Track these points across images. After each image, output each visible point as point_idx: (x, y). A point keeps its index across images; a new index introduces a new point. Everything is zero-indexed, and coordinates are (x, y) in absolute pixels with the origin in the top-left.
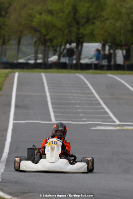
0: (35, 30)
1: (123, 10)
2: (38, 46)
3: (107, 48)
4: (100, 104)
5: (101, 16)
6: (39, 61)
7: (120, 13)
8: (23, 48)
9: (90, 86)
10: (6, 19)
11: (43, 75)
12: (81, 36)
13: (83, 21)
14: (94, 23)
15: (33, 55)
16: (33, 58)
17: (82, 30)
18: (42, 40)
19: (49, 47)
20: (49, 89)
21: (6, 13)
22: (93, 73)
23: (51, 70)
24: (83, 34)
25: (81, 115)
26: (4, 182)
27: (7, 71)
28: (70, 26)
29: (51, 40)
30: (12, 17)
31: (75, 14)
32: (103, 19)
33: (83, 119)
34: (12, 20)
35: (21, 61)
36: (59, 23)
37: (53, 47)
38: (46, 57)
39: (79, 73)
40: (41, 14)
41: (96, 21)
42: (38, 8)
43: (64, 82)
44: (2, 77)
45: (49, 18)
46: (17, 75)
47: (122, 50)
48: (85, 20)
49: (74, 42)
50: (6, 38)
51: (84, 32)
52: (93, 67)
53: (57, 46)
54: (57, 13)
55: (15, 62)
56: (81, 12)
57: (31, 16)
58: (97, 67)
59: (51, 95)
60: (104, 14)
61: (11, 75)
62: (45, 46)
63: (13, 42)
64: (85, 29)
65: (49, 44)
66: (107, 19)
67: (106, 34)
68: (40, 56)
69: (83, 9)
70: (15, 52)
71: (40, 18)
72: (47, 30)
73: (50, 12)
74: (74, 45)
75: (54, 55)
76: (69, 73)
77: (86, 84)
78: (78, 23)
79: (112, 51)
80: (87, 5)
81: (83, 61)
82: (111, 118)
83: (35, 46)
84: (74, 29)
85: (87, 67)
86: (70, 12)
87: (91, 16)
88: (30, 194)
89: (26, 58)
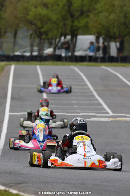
0: (31, 23)
1: (117, 3)
2: (34, 39)
3: (101, 40)
4: (94, 96)
5: (95, 9)
6: (35, 54)
7: (114, 6)
9: (84, 77)
10: (2, 13)
11: (38, 67)
12: (75, 28)
13: (77, 14)
14: (88, 16)
15: (29, 48)
16: (29, 51)
18: (38, 33)
19: (44, 39)
21: (2, 6)
22: (87, 65)
23: (46, 63)
24: (77, 27)
25: (76, 106)
27: (3, 63)
28: (64, 18)
29: (46, 33)
30: (8, 11)
31: (69, 7)
32: (96, 11)
33: (78, 111)
34: (8, 13)
35: (17, 54)
36: (54, 16)
37: (48, 39)
38: (41, 49)
39: (74, 65)
40: (36, 7)
41: (90, 14)
42: (33, 1)
43: (59, 74)
45: (43, 11)
47: (116, 42)
48: (79, 13)
49: (68, 35)
50: (3, 30)
51: (78, 25)
52: (87, 59)
53: (52, 39)
54: (52, 6)
55: (12, 55)
56: (75, 5)
57: (27, 10)
58: (91, 59)
60: (98, 6)
61: (7, 68)
62: (41, 39)
63: (9, 35)
64: (79, 22)
65: (44, 37)
66: (101, 12)
67: (100, 27)
68: (36, 48)
69: (77, 2)
70: (11, 45)
71: (36, 11)
72: (42, 23)
73: (45, 5)
74: (69, 37)
75: (50, 47)
76: (63, 65)
77: (81, 76)
79: (106, 44)
81: (77, 54)
82: (105, 110)
83: (31, 38)
84: (69, 22)
85: (82, 59)
86: (64, 5)
87: (85, 9)
89: (22, 51)
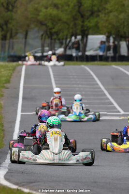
0: (41, 23)
1: (126, 3)
2: (45, 39)
3: (112, 40)
4: (105, 95)
5: (105, 9)
6: (46, 54)
7: (124, 5)
8: (30, 41)
9: (95, 77)
10: (13, 14)
12: (85, 28)
14: (98, 16)
15: (40, 49)
16: (40, 51)
17: (86, 23)
18: (48, 33)
19: (55, 39)
20: (55, 80)
21: (13, 7)
22: (98, 65)
24: (87, 27)
26: (11, 173)
27: (15, 64)
28: (75, 19)
30: (19, 12)
31: (80, 7)
32: (107, 11)
34: (19, 15)
36: (64, 17)
37: (59, 39)
38: (52, 49)
39: (85, 65)
40: (46, 8)
41: (100, 14)
42: (44, 2)
43: (70, 74)
44: (10, 70)
45: (54, 12)
47: (126, 41)
48: (89, 13)
49: (79, 35)
50: (14, 31)
51: (89, 25)
52: (98, 58)
53: (63, 39)
54: (63, 6)
55: (23, 55)
56: (85, 5)
57: (37, 10)
58: (102, 59)
60: (108, 6)
61: (18, 68)
62: (51, 39)
63: (21, 36)
64: (89, 22)
65: (55, 37)
66: (111, 12)
67: (110, 26)
68: (47, 48)
69: (87, 2)
70: (22, 46)
71: (46, 12)
72: (53, 24)
73: (56, 6)
74: (79, 37)
75: (60, 47)
76: (75, 65)
77: (92, 76)
78: (82, 16)
79: (116, 43)
81: (88, 53)
82: (115, 108)
83: (42, 39)
84: (79, 22)
85: (92, 59)
86: (75, 6)
87: (96, 9)
88: (36, 184)
89: (33, 51)
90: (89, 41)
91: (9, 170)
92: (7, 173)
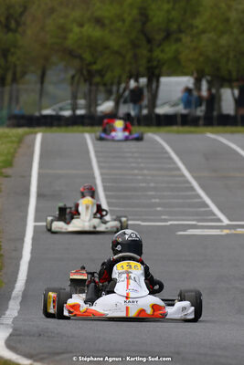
0: (71, 54)
1: (233, 15)
2: (78, 83)
3: (204, 85)
4: (192, 189)
5: (191, 26)
6: (80, 112)
7: (227, 20)
8: (50, 88)
9: (173, 155)
10: (18, 36)
11: (88, 137)
12: (155, 63)
13: (159, 37)
14: (178, 40)
15: (69, 102)
16: (69, 107)
17: (157, 53)
18: (85, 72)
19: (97, 84)
20: (98, 162)
21: (18, 24)
22: (178, 132)
24: (159, 61)
25: (159, 209)
26: (17, 335)
27: (21, 131)
28: (135, 45)
30: (29, 32)
31: (144, 23)
32: (195, 31)
33: (163, 217)
34: (29, 38)
35: (47, 112)
36: (115, 42)
37: (105, 85)
38: (92, 103)
39: (154, 133)
40: (81, 25)
41: (183, 36)
42: (77, 14)
43: (127, 150)
44: (12, 142)
45: (97, 33)
46: (39, 137)
47: (232, 88)
48: (162, 35)
49: (143, 76)
50: (19, 70)
51: (162, 56)
52: (179, 120)
53: (112, 84)
54: (112, 22)
55: (37, 114)
56: (155, 20)
57: (63, 30)
58: (186, 121)
59: (102, 174)
60: (198, 22)
61: (28, 139)
62: (91, 84)
63: (32, 78)
64: (162, 51)
65: (97, 79)
66: (204, 32)
67: (201, 59)
68: (82, 102)
69: (158, 14)
70: (35, 96)
71: (81, 32)
72: (93, 55)
73: (99, 22)
74: (143, 81)
75: (107, 99)
77: (167, 153)
78: (149, 41)
79: (214, 91)
80: (166, 6)
81: (160, 110)
82: (214, 214)
83: (72, 84)
84: (144, 52)
86: (134, 21)
87: (174, 27)
89: (56, 107)
90: (162, 88)
91: (15, 330)
92: (11, 335)
